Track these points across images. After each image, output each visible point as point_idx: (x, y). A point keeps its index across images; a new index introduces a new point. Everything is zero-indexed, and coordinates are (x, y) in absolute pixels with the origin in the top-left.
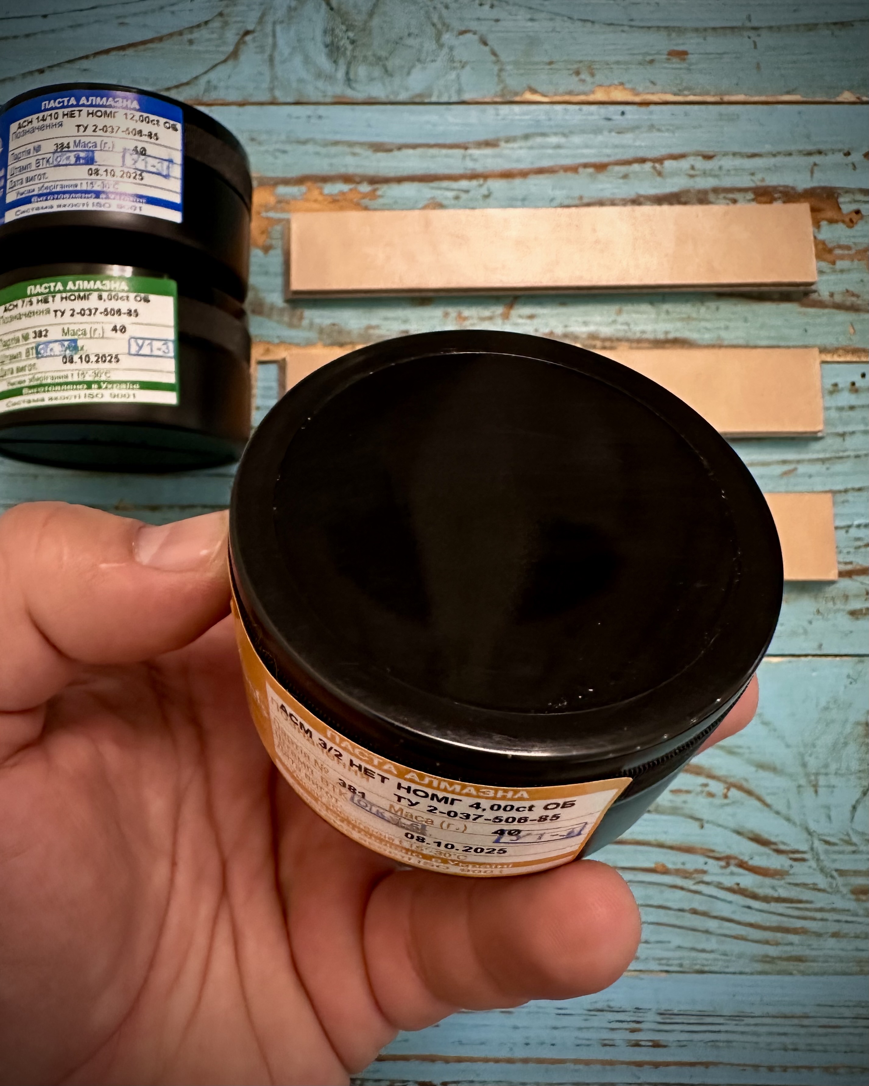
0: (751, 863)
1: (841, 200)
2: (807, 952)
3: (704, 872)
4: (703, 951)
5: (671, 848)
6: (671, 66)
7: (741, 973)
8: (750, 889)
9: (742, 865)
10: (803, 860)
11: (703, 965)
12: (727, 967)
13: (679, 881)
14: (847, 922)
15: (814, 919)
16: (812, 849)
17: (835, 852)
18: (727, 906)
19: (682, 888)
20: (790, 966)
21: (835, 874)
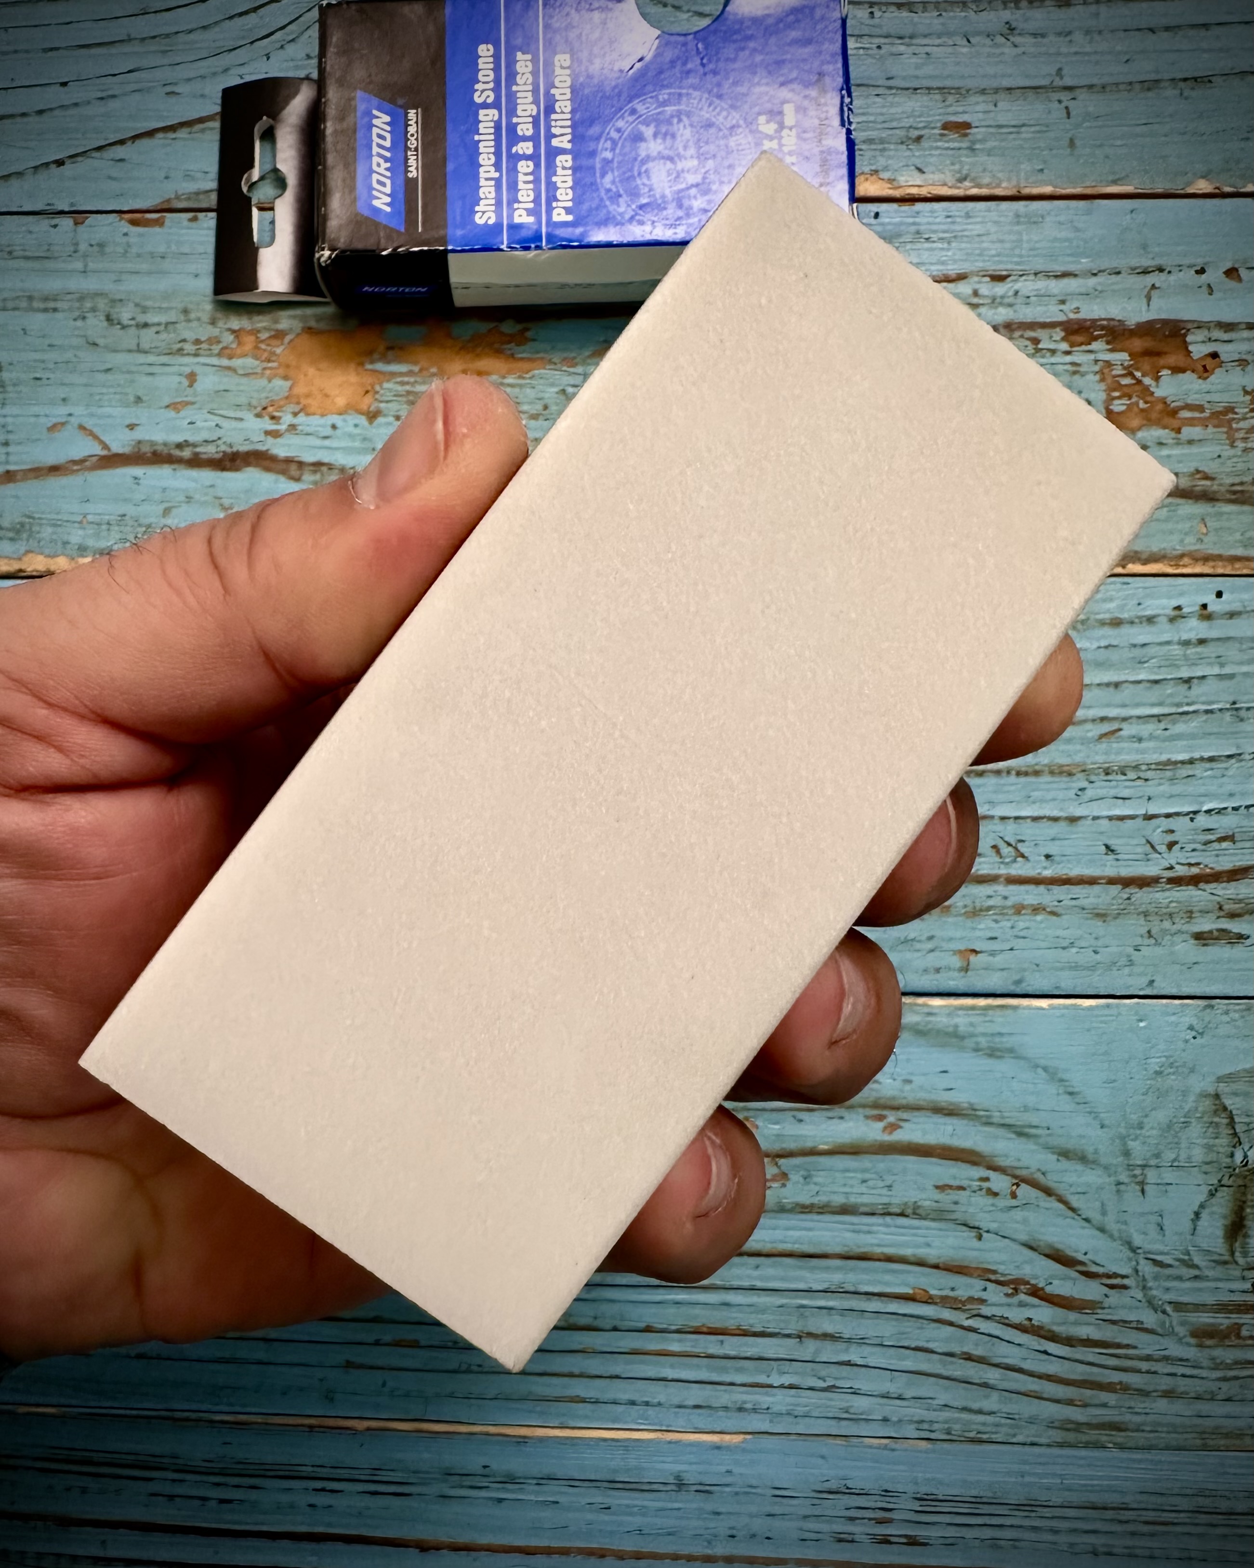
0: (1049, 1289)
1: (1189, 339)
2: (1128, 1417)
3: (982, 1301)
4: (980, 1412)
5: (936, 1267)
6: (946, 145)
7: (1033, 1444)
8: (1047, 1327)
9: (1036, 1292)
10: (1125, 1287)
11: (979, 1433)
12: (1014, 1435)
13: (947, 1314)
14: (1183, 1376)
15: (1139, 1371)
16: (1137, 1271)
17: (1169, 1277)
18: (1015, 1350)
19: (951, 1324)
20: (1103, 1437)
21: (1168, 1309)
